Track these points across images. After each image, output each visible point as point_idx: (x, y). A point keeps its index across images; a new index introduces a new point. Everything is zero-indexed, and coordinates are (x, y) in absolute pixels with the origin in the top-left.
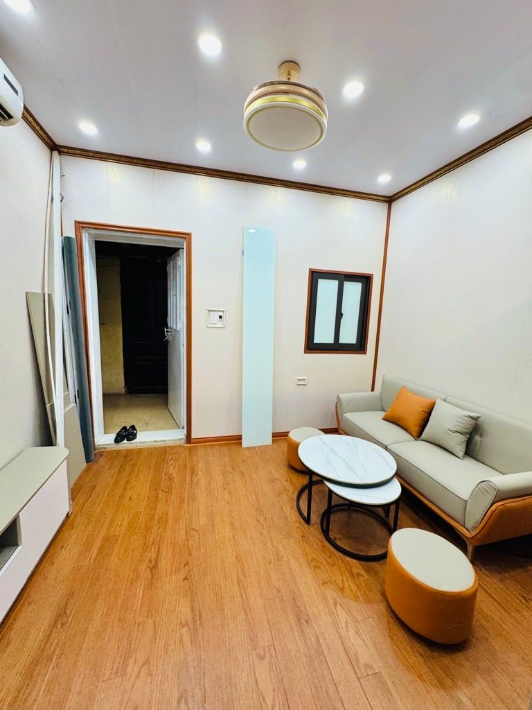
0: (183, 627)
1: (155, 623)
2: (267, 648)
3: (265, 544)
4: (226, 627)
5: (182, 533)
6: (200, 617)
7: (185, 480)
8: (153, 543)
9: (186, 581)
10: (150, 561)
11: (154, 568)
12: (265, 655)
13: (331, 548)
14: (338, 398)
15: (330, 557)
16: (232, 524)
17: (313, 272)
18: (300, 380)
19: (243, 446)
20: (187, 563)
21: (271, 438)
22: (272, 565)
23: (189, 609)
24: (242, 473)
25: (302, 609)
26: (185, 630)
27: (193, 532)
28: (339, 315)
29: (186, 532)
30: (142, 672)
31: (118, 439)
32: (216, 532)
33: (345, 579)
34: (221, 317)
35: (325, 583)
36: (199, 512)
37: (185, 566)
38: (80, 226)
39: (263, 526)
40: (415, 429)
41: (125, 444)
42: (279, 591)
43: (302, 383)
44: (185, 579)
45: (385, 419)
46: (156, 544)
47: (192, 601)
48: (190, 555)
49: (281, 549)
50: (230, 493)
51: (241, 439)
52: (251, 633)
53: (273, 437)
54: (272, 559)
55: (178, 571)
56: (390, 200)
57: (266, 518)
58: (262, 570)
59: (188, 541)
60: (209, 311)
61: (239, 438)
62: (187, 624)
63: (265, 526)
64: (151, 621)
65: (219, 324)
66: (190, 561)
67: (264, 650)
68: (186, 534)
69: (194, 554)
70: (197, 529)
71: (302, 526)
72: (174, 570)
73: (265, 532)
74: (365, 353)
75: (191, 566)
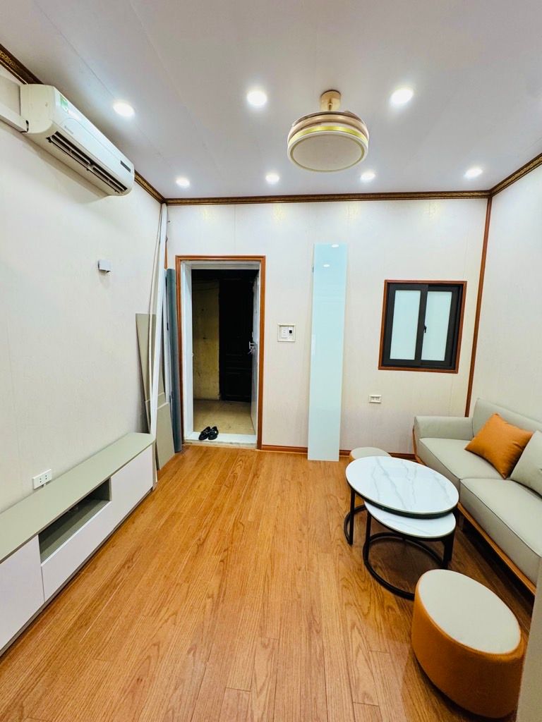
0: (209, 597)
1: (189, 587)
2: (272, 641)
3: (301, 552)
4: (243, 610)
5: (231, 524)
6: (224, 595)
7: (246, 480)
8: (206, 526)
9: (222, 563)
10: (199, 540)
11: (201, 544)
12: (268, 645)
13: (368, 573)
14: (416, 420)
15: (364, 582)
16: (275, 526)
17: (389, 283)
18: (373, 397)
19: (310, 458)
20: (228, 549)
21: (338, 456)
22: (300, 572)
23: (218, 585)
24: (300, 483)
25: (317, 619)
26: (210, 600)
27: (239, 525)
28: (422, 328)
29: (234, 524)
30: (169, 621)
31: (202, 437)
32: (259, 530)
33: (372, 608)
34: (291, 332)
35: (348, 604)
36: (250, 510)
37: (225, 551)
38: (180, 259)
39: (304, 534)
40: (503, 466)
41: (207, 442)
42: (299, 597)
43: (375, 401)
44: (222, 561)
45: (467, 449)
46: (208, 528)
47: (222, 580)
48: (232, 543)
49: (315, 560)
50: (283, 500)
51: (307, 452)
52: (262, 623)
53: (340, 454)
54: (303, 567)
55: (218, 553)
56: (489, 195)
57: (309, 529)
58: (290, 574)
59: (233, 531)
60: (280, 326)
61: (305, 450)
62: (212, 596)
63: (306, 536)
64: (187, 585)
65: (290, 338)
66: (230, 549)
67: (269, 640)
68: (234, 526)
69: (235, 544)
70: (243, 523)
71: (344, 545)
72: (215, 552)
73: (304, 541)
74: (456, 372)
75: (229, 552)
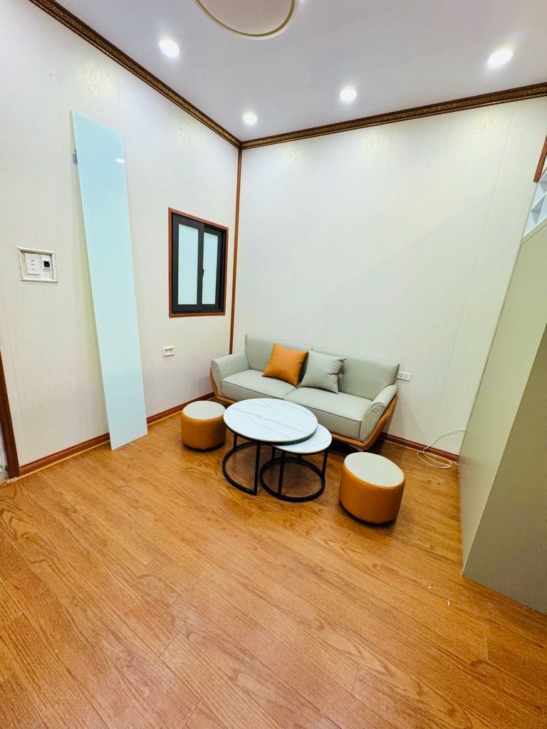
0: (237, 678)
2: (318, 617)
3: (236, 536)
6: (243, 652)
9: (192, 635)
12: (321, 623)
13: (288, 503)
14: (213, 364)
15: (293, 511)
16: (184, 540)
17: (172, 213)
18: (167, 350)
19: (113, 449)
20: (172, 616)
22: (259, 550)
24: (141, 480)
25: (312, 564)
28: (201, 272)
32: (174, 559)
33: (316, 520)
34: (47, 264)
35: (307, 533)
36: (128, 553)
39: (218, 521)
40: (295, 379)
42: (285, 566)
43: (169, 353)
45: (264, 376)
48: (166, 605)
49: (254, 530)
50: (148, 509)
54: (255, 544)
55: (170, 634)
56: (241, 146)
57: (213, 512)
58: (255, 560)
59: (147, 594)
60: (23, 252)
62: (237, 673)
63: (220, 519)
65: (45, 276)
66: (174, 613)
67: (318, 620)
68: (137, 589)
69: (171, 601)
70: (145, 573)
71: (251, 499)
73: (225, 525)
74: (224, 314)
75: (181, 616)
